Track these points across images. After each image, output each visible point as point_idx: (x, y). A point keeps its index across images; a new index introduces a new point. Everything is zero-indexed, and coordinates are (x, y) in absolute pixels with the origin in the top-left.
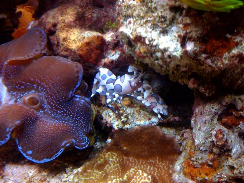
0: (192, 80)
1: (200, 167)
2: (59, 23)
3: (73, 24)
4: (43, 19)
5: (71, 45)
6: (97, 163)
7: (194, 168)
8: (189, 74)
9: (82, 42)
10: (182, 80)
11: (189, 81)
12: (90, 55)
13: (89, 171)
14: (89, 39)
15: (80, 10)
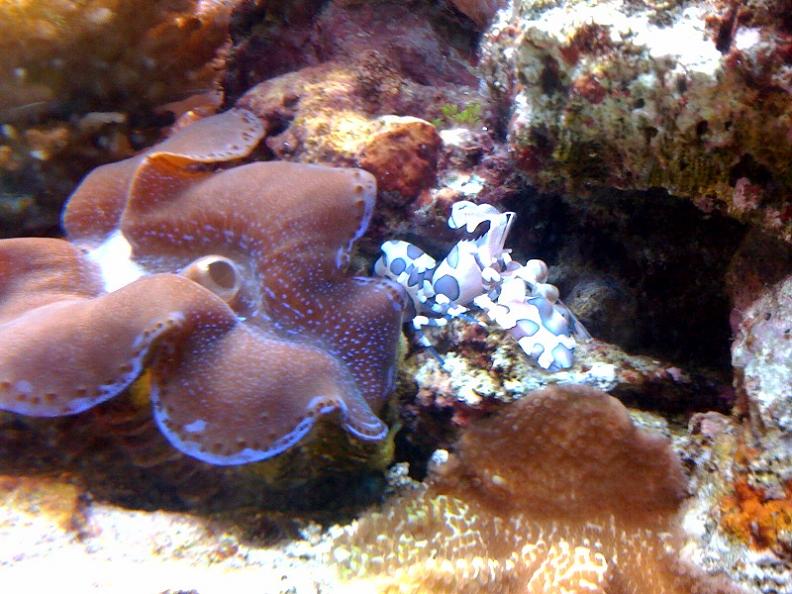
0: (742, 183)
1: (783, 494)
2: (306, 96)
3: (346, 99)
4: (252, 96)
5: (338, 143)
6: (406, 519)
7: (764, 500)
8: (733, 164)
9: (376, 134)
10: (709, 190)
11: (732, 188)
12: (400, 167)
13: (382, 537)
14: (398, 127)
15: (367, 73)
